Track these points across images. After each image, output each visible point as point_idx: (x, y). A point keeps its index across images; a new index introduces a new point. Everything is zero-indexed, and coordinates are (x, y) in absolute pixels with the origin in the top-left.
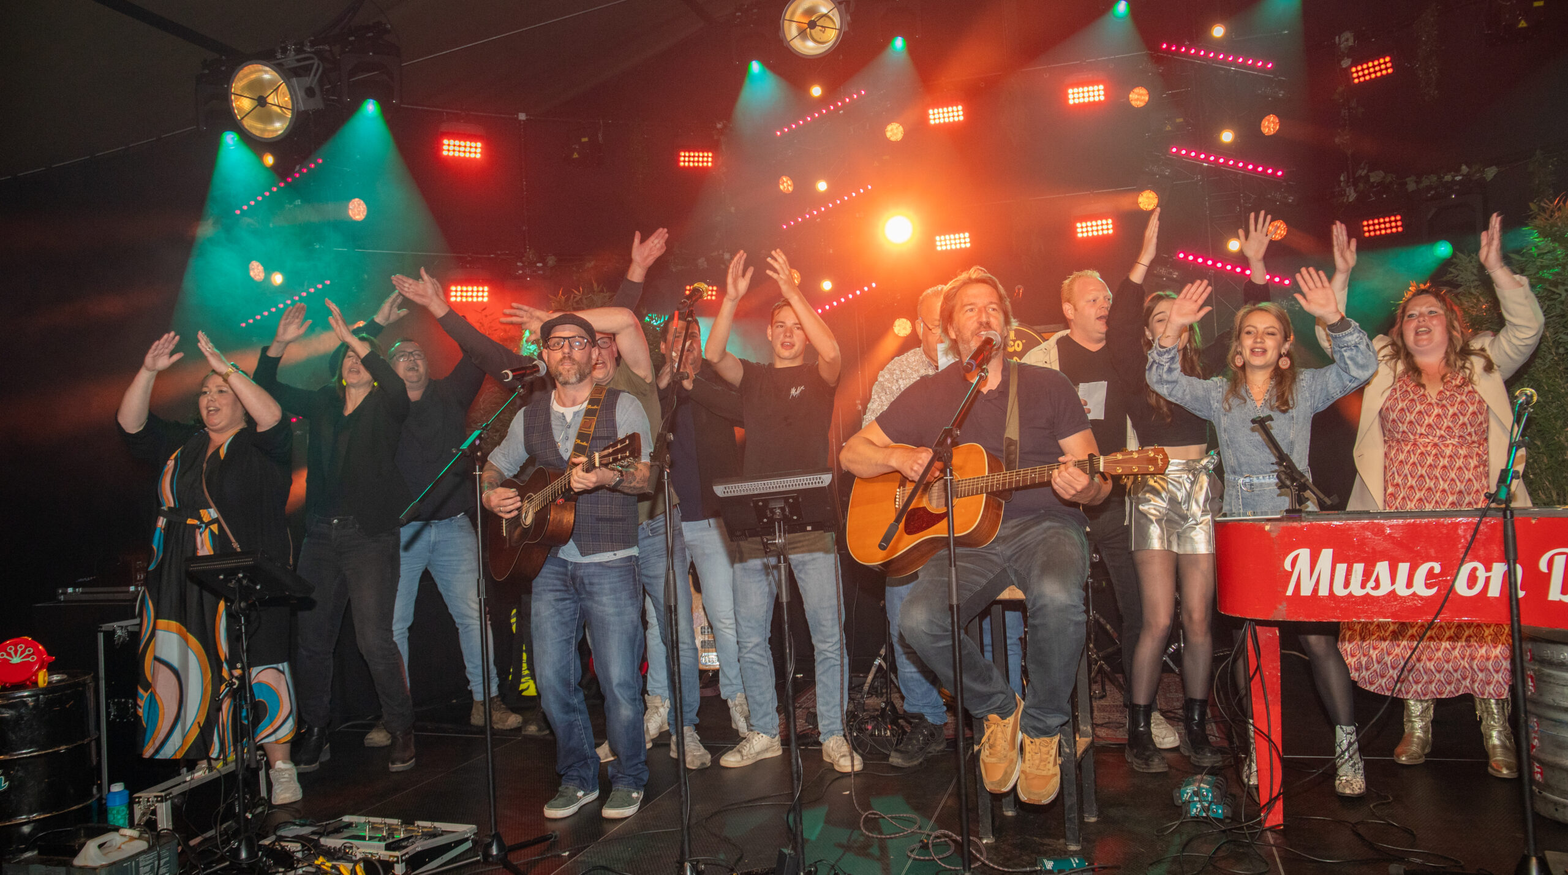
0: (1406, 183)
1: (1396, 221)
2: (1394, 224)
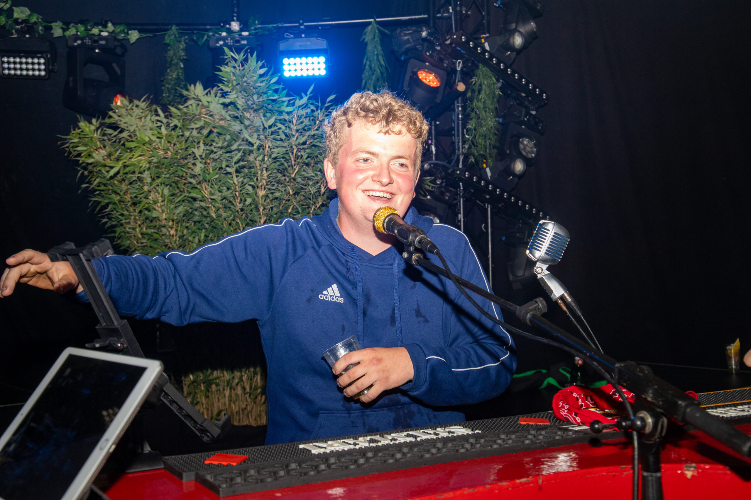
0: (51, 28)
1: (39, 64)
2: (36, 67)
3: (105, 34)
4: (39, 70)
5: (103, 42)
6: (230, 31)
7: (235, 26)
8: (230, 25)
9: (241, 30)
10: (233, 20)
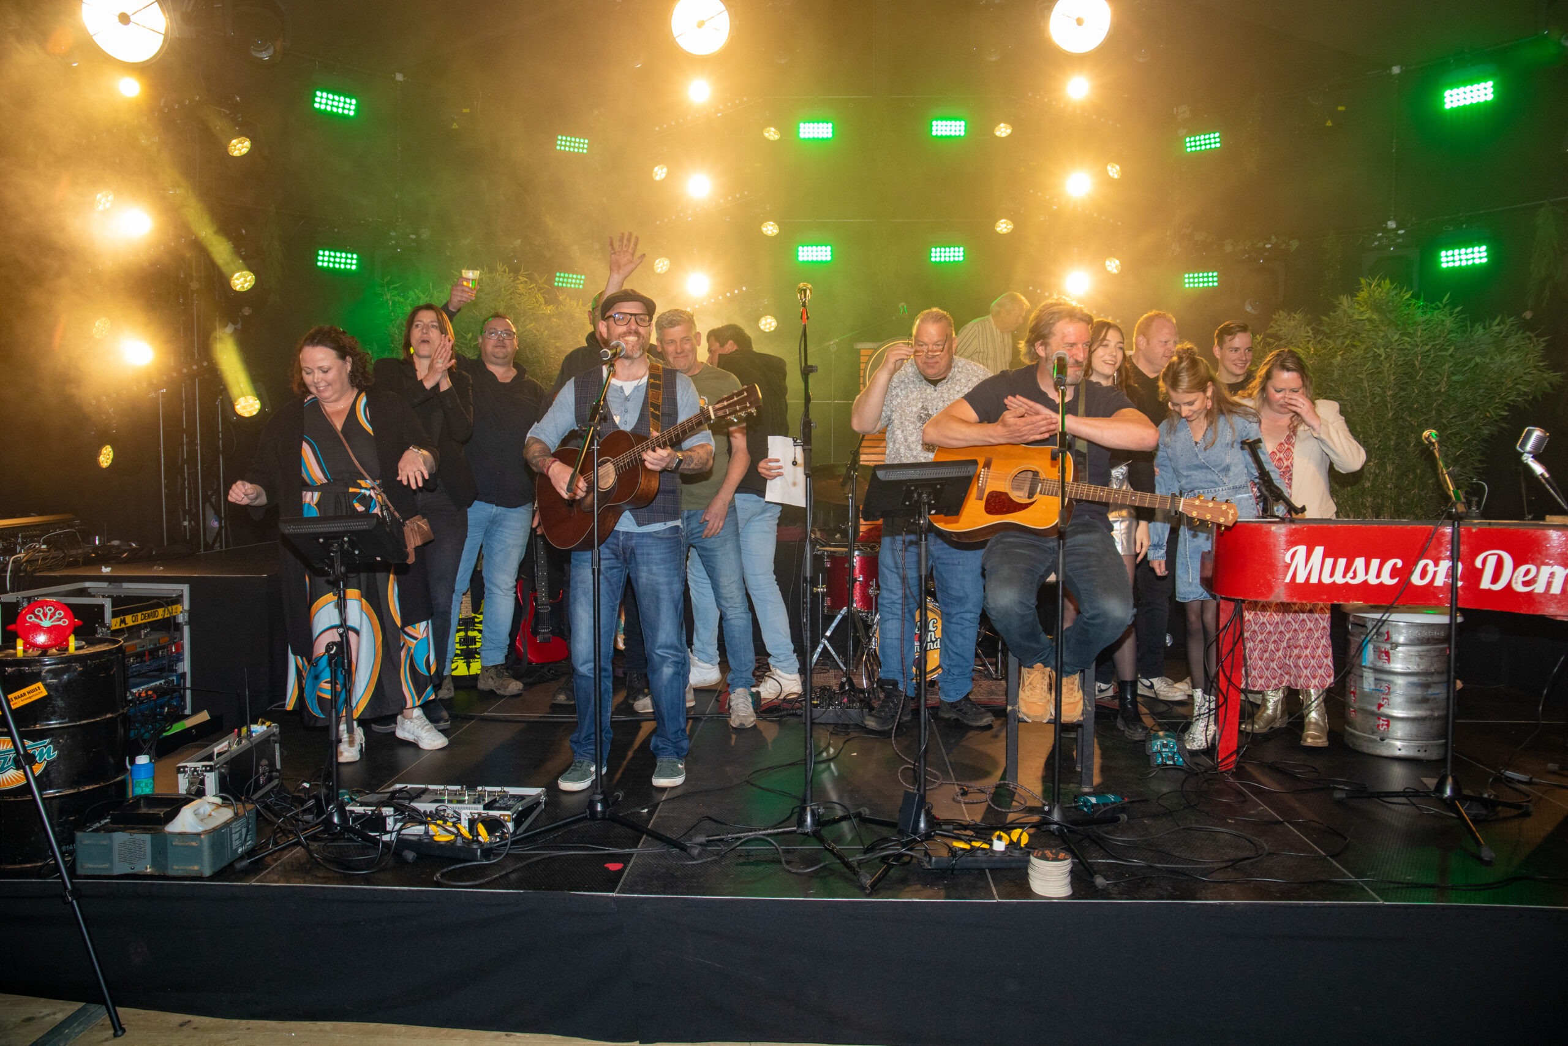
1: (1213, 277)
2: (1211, 279)
3: (1268, 246)
4: (1213, 282)
5: (1266, 254)
6: (1386, 230)
7: (1391, 225)
8: (1386, 224)
9: (1398, 228)
10: (1390, 220)
